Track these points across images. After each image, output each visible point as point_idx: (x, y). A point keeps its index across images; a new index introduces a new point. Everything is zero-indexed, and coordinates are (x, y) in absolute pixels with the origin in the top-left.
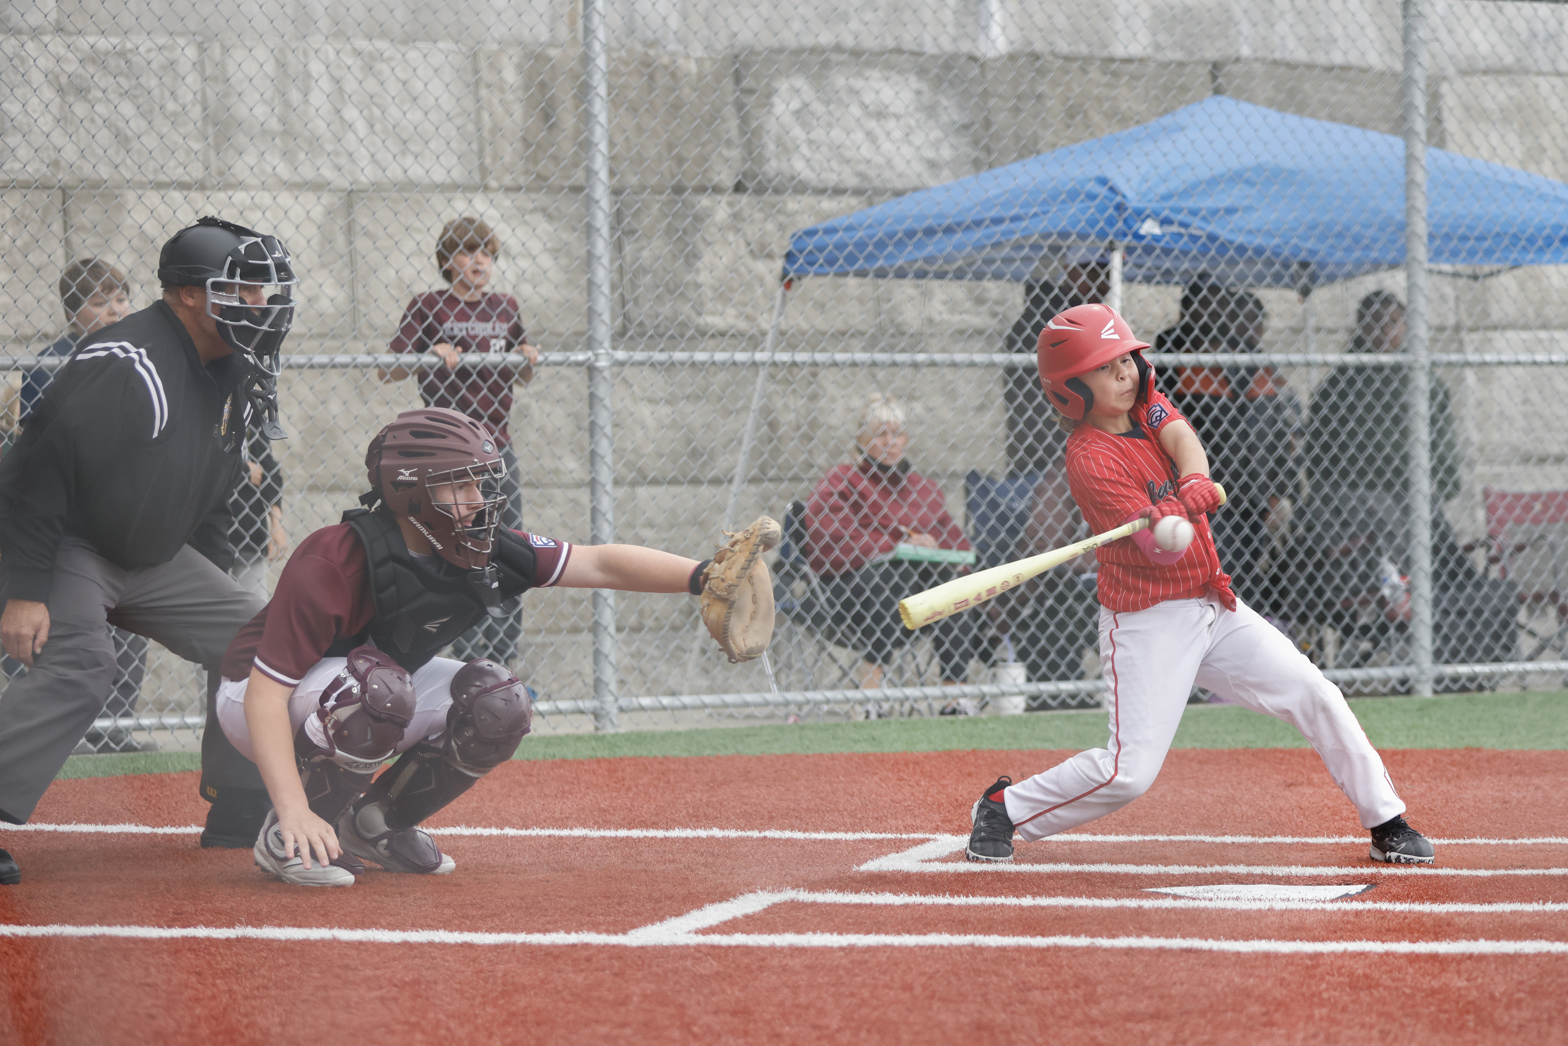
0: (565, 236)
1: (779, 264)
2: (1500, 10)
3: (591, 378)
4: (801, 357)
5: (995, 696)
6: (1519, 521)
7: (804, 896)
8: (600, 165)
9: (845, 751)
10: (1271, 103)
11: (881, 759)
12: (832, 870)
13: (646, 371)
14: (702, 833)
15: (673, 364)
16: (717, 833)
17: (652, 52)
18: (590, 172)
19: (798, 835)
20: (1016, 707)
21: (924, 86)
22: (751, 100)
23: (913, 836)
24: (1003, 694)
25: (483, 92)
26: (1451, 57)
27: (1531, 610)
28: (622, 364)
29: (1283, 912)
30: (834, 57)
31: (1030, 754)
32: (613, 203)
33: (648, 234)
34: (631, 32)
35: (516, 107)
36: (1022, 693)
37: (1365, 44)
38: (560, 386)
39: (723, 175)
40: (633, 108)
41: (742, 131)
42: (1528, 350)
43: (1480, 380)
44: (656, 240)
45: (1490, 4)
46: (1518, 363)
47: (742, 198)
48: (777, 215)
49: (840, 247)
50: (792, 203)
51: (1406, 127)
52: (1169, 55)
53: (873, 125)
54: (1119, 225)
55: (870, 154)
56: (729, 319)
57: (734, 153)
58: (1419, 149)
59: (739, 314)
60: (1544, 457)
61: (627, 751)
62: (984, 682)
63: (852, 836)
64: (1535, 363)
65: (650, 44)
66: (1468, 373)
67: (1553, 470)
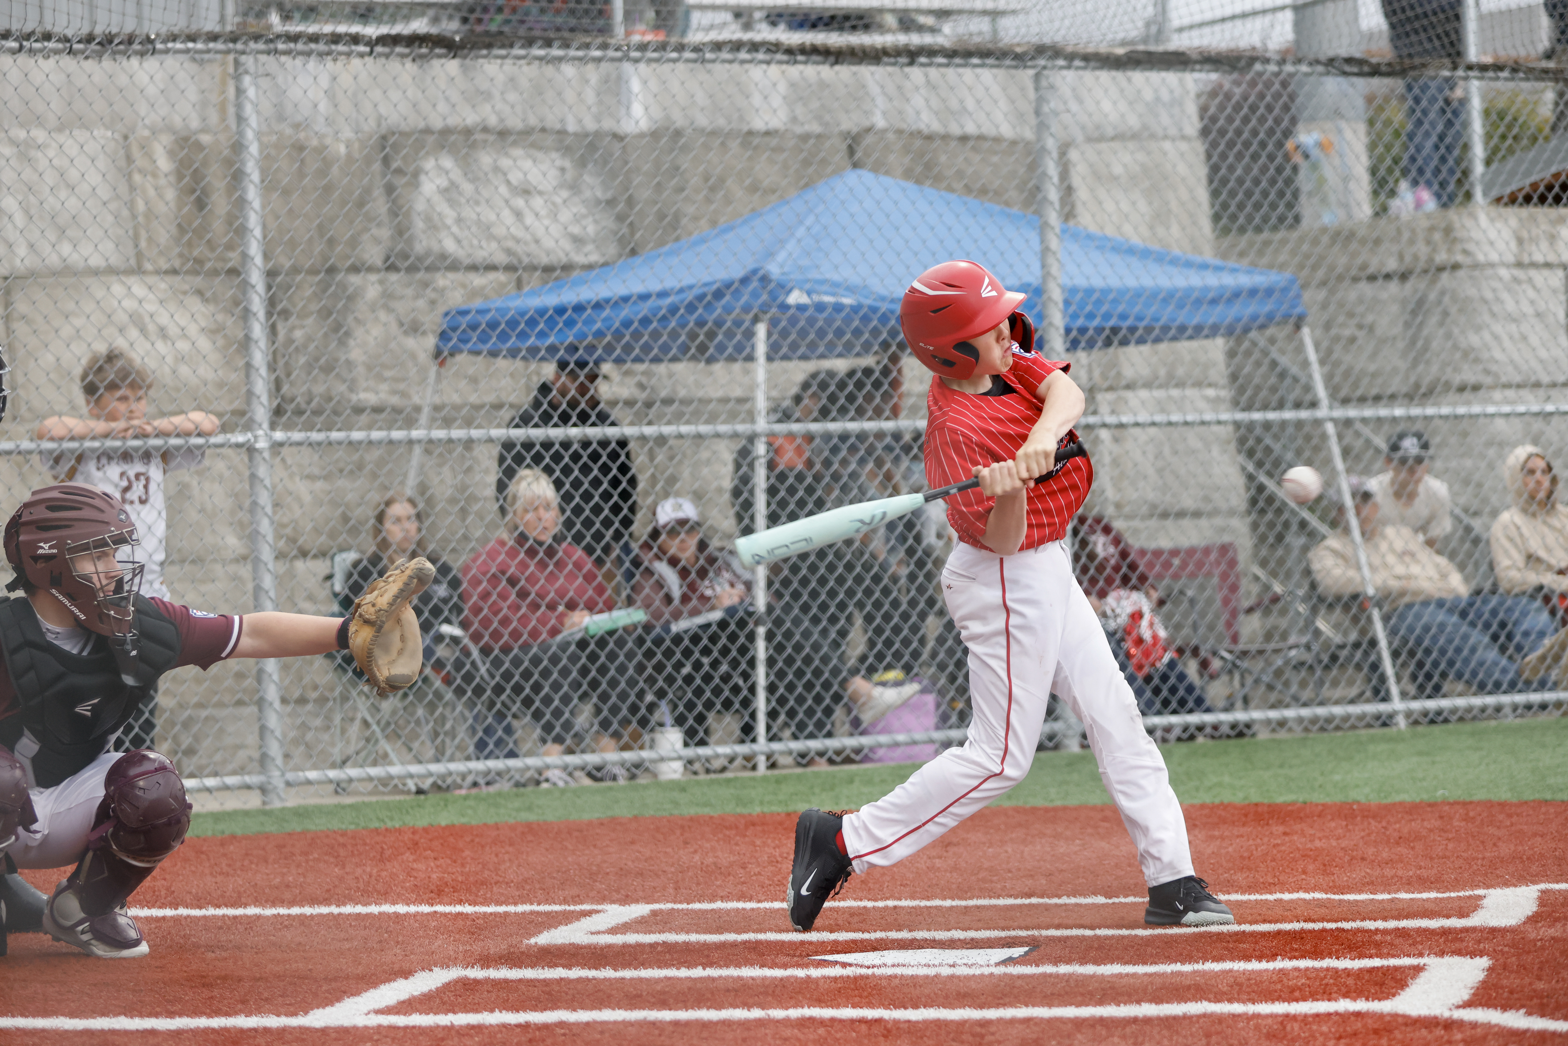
0: (220, 317)
1: (431, 341)
2: (1129, 80)
3: (251, 459)
4: (457, 433)
5: (653, 761)
7: (476, 973)
8: (255, 249)
9: (511, 821)
10: (908, 174)
11: (545, 828)
12: (504, 947)
13: (305, 450)
14: (374, 909)
15: (330, 444)
16: (387, 908)
17: (302, 135)
18: (245, 256)
19: (468, 909)
20: (675, 771)
21: (567, 164)
22: (400, 181)
23: (581, 907)
24: (662, 759)
25: (137, 178)
26: (1083, 128)
28: (281, 444)
29: (949, 978)
30: (480, 137)
31: (691, 819)
32: (269, 287)
33: (302, 315)
34: (281, 117)
35: (170, 194)
36: (680, 758)
37: (999, 117)
38: (220, 466)
39: (374, 254)
40: (286, 193)
41: (394, 213)
42: (1163, 411)
43: (1116, 440)
44: (310, 321)
45: (1119, 75)
46: (1154, 424)
47: (394, 277)
48: (430, 293)
49: (493, 325)
50: (442, 280)
51: (1040, 196)
52: (807, 128)
53: (519, 202)
54: (765, 297)
55: (519, 233)
56: (383, 396)
57: (385, 233)
58: (1053, 217)
59: (394, 392)
60: (1181, 514)
61: (295, 826)
62: (642, 748)
63: (521, 908)
64: (1170, 424)
65: (297, 126)
66: (1104, 434)
67: (1186, 522)
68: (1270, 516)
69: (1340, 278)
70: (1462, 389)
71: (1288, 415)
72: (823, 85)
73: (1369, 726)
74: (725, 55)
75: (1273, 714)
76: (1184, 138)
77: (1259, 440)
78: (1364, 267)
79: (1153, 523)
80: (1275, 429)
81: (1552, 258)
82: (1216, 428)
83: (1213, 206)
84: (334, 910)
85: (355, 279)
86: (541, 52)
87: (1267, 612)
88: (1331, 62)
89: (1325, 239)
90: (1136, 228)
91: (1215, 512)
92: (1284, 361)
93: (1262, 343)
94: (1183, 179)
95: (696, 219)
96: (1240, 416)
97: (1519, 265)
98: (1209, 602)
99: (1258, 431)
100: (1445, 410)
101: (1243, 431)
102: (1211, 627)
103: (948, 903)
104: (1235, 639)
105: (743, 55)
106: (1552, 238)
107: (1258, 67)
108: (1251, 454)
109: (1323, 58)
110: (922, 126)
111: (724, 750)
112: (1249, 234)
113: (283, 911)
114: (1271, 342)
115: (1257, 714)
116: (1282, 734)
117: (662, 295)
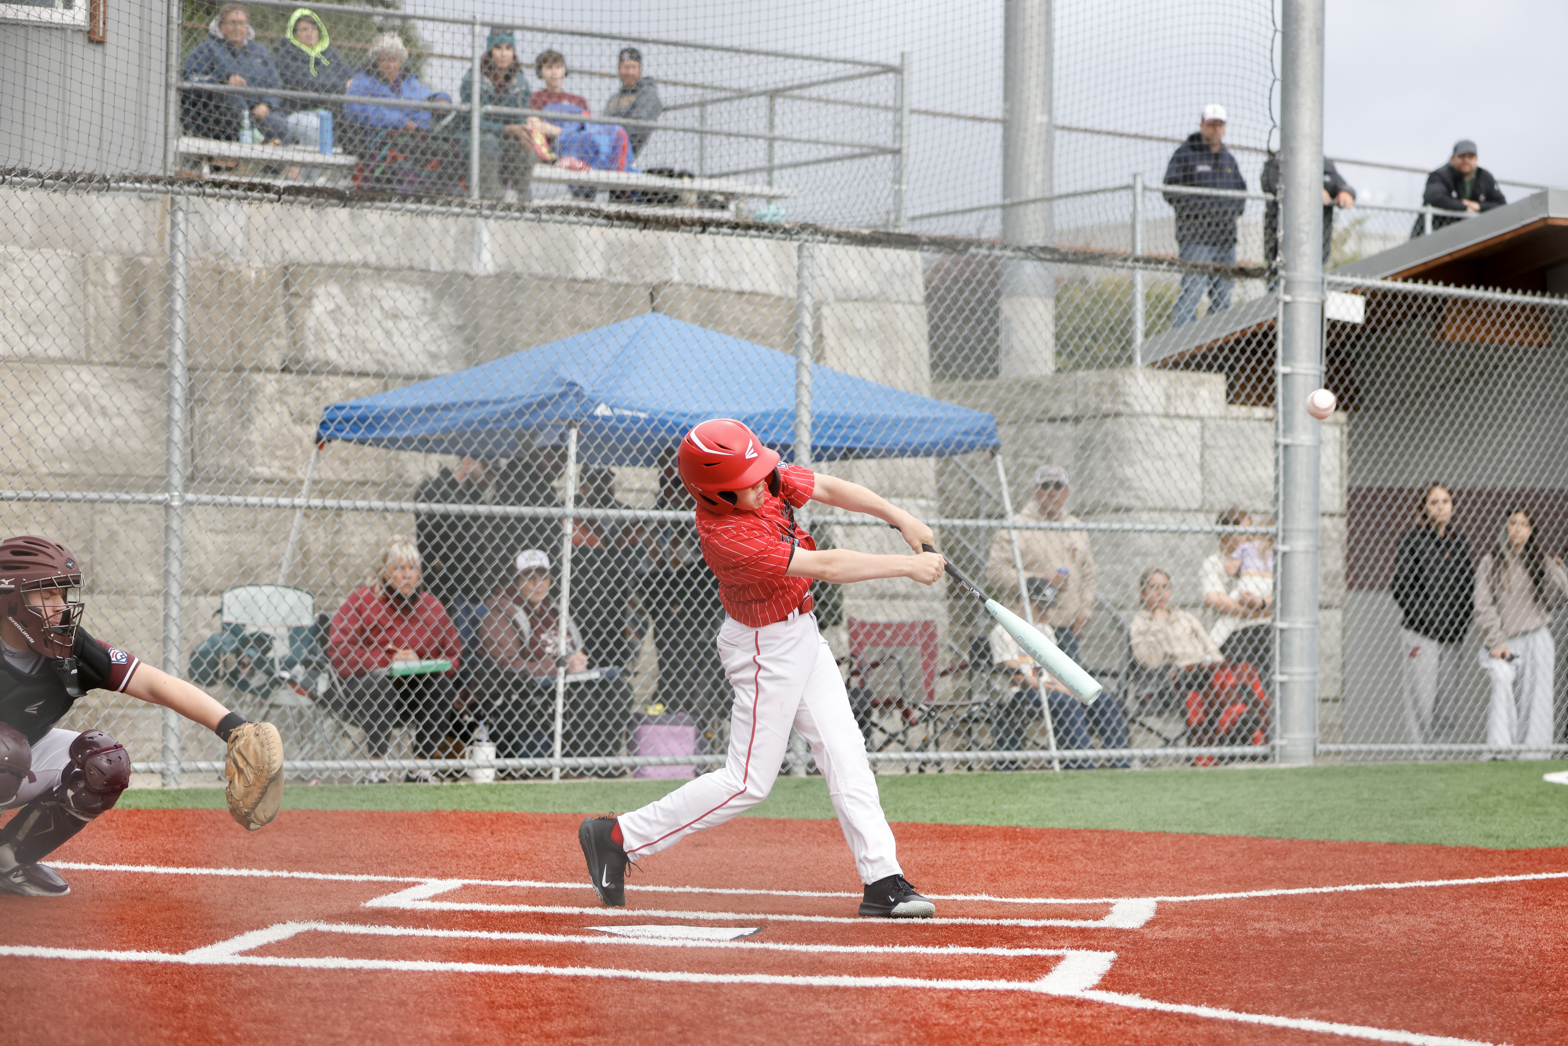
0: (150, 401)
1: (314, 429)
2: (872, 254)
3: (167, 514)
4: (330, 502)
5: (471, 768)
6: (875, 644)
7: (323, 927)
8: (179, 349)
9: (357, 809)
10: (695, 318)
11: (383, 816)
12: (345, 907)
13: (211, 509)
14: (245, 872)
15: (231, 505)
16: (256, 873)
17: (221, 262)
18: (172, 355)
19: (319, 876)
20: (487, 777)
21: (429, 296)
22: (297, 302)
23: (407, 879)
24: (478, 767)
25: (90, 289)
26: (834, 290)
27: (882, 713)
28: (191, 504)
29: (693, 949)
30: (361, 271)
31: (498, 815)
32: (189, 379)
33: (215, 403)
34: (206, 247)
35: (116, 302)
36: (492, 767)
37: (769, 277)
38: (143, 519)
39: (274, 359)
40: (206, 306)
41: (290, 327)
43: (847, 535)
44: (220, 408)
45: (863, 250)
47: (288, 377)
48: (315, 391)
49: (363, 418)
50: (325, 382)
51: (797, 341)
52: (619, 278)
53: (389, 324)
54: (578, 409)
55: (388, 348)
56: (275, 470)
57: (283, 342)
58: (807, 358)
59: (283, 468)
60: (894, 597)
61: (187, 804)
62: (463, 757)
63: (360, 878)
65: (218, 255)
66: (838, 530)
67: (898, 603)
68: (963, 601)
69: (1028, 418)
70: (1117, 510)
71: (982, 523)
72: (633, 245)
73: (1032, 769)
74: (557, 217)
75: (958, 755)
76: (912, 303)
77: (958, 541)
78: (1046, 411)
79: (873, 602)
80: (971, 533)
81: (1192, 412)
83: (931, 356)
84: (213, 871)
85: (257, 377)
86: (413, 206)
87: (957, 675)
88: (1029, 249)
89: (1018, 388)
90: (871, 371)
91: (921, 595)
92: (981, 481)
93: (964, 466)
94: (910, 335)
95: (527, 344)
96: (944, 522)
97: (1167, 416)
98: (913, 665)
99: (958, 535)
100: (1103, 526)
101: (946, 533)
102: (913, 686)
103: (697, 890)
104: (931, 695)
105: (572, 218)
106: (1193, 397)
107: (973, 250)
108: (951, 551)
109: (1023, 245)
110: (709, 282)
112: (959, 380)
113: (172, 870)
114: (972, 465)
115: (944, 755)
116: (964, 771)
117: (498, 402)
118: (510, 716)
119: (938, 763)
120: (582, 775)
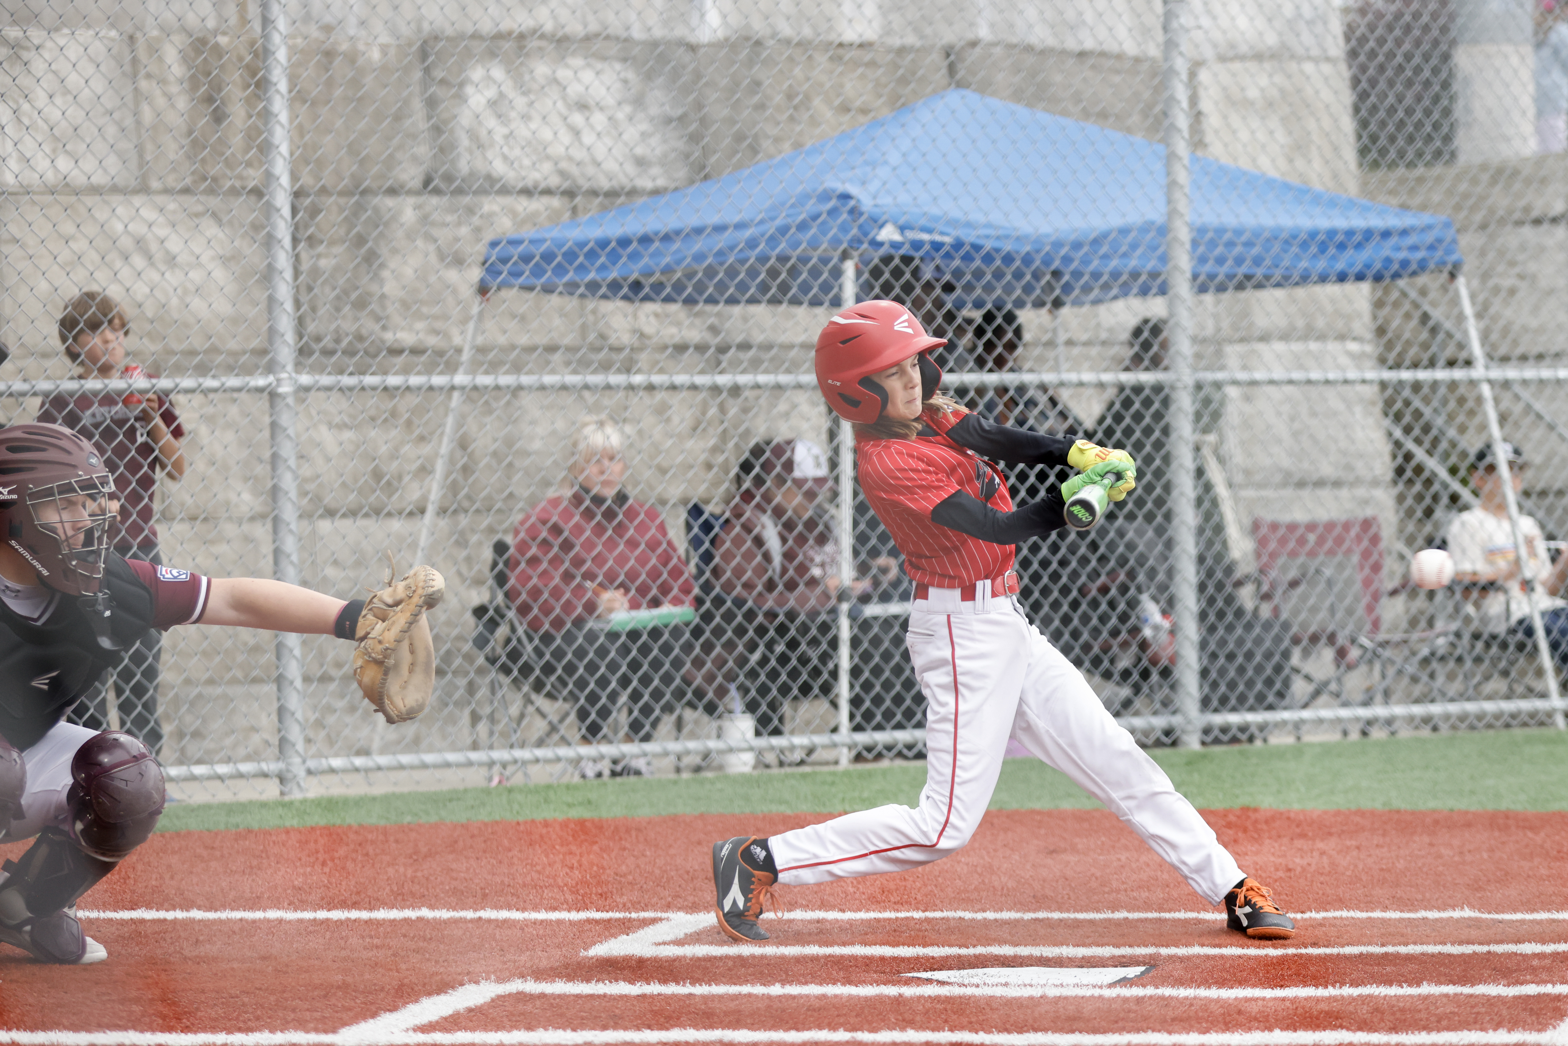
0: (240, 244)
1: (475, 274)
3: (273, 405)
4: (505, 380)
5: (721, 752)
6: (1293, 555)
7: (531, 987)
8: (281, 169)
9: (561, 817)
10: (1017, 96)
11: (600, 826)
12: (558, 959)
13: (335, 395)
14: (411, 914)
15: (363, 389)
16: (426, 913)
17: (333, 39)
18: (269, 176)
19: (516, 915)
20: (745, 764)
21: (630, 75)
22: (442, 92)
23: (643, 914)
24: (731, 750)
25: (143, 83)
26: (1215, 46)
27: (1306, 653)
28: (307, 389)
29: (1054, 1001)
30: (533, 42)
32: (294, 211)
33: (332, 243)
34: (307, 18)
35: (184, 104)
36: (751, 749)
37: (1122, 32)
38: (234, 411)
39: (412, 175)
40: (316, 105)
41: (437, 130)
42: (1301, 367)
43: (1247, 399)
44: (341, 250)
46: (1291, 382)
47: (434, 200)
48: (476, 220)
49: (548, 257)
50: (491, 205)
51: (1166, 123)
52: (904, 40)
53: (577, 119)
54: (854, 231)
55: (579, 154)
56: (421, 336)
57: (423, 150)
58: (1182, 148)
59: (436, 332)
60: (1320, 483)
61: (318, 819)
62: (708, 737)
63: (576, 916)
64: (1309, 382)
65: (328, 29)
66: (1234, 392)
67: (1325, 493)
68: (1418, 487)
69: (1502, 222)
71: (1441, 374)
73: (1525, 725)
75: (1418, 710)
76: (1328, 59)
77: (1408, 403)
78: (1527, 209)
79: (1288, 492)
80: (1426, 390)
82: (1359, 388)
83: (1359, 137)
84: (365, 914)
85: (390, 202)
87: (1413, 595)
89: (1485, 177)
90: (1273, 161)
91: (1357, 482)
92: (1437, 314)
93: (1413, 294)
94: (1327, 107)
95: (777, 140)
96: (1387, 375)
98: (1349, 583)
99: (1407, 393)
101: (1389, 391)
102: (1350, 612)
103: (1055, 917)
104: (1376, 625)
108: (1398, 417)
110: (1035, 41)
111: (801, 740)
112: (1401, 171)
113: (307, 915)
114: (1423, 292)
115: (1399, 710)
116: (1425, 732)
117: (740, 226)
118: (773, 675)
119: (1389, 722)
120: (879, 756)
